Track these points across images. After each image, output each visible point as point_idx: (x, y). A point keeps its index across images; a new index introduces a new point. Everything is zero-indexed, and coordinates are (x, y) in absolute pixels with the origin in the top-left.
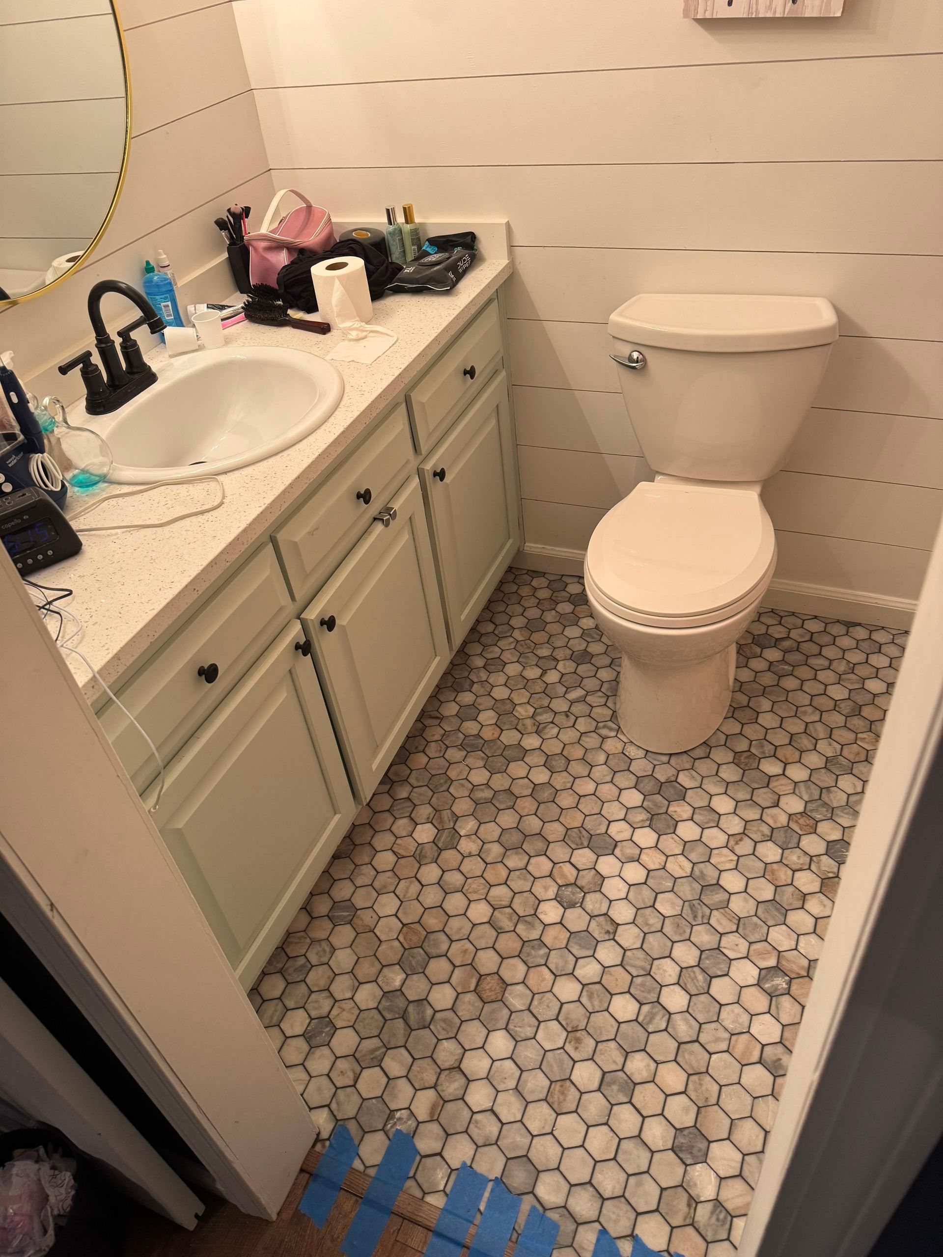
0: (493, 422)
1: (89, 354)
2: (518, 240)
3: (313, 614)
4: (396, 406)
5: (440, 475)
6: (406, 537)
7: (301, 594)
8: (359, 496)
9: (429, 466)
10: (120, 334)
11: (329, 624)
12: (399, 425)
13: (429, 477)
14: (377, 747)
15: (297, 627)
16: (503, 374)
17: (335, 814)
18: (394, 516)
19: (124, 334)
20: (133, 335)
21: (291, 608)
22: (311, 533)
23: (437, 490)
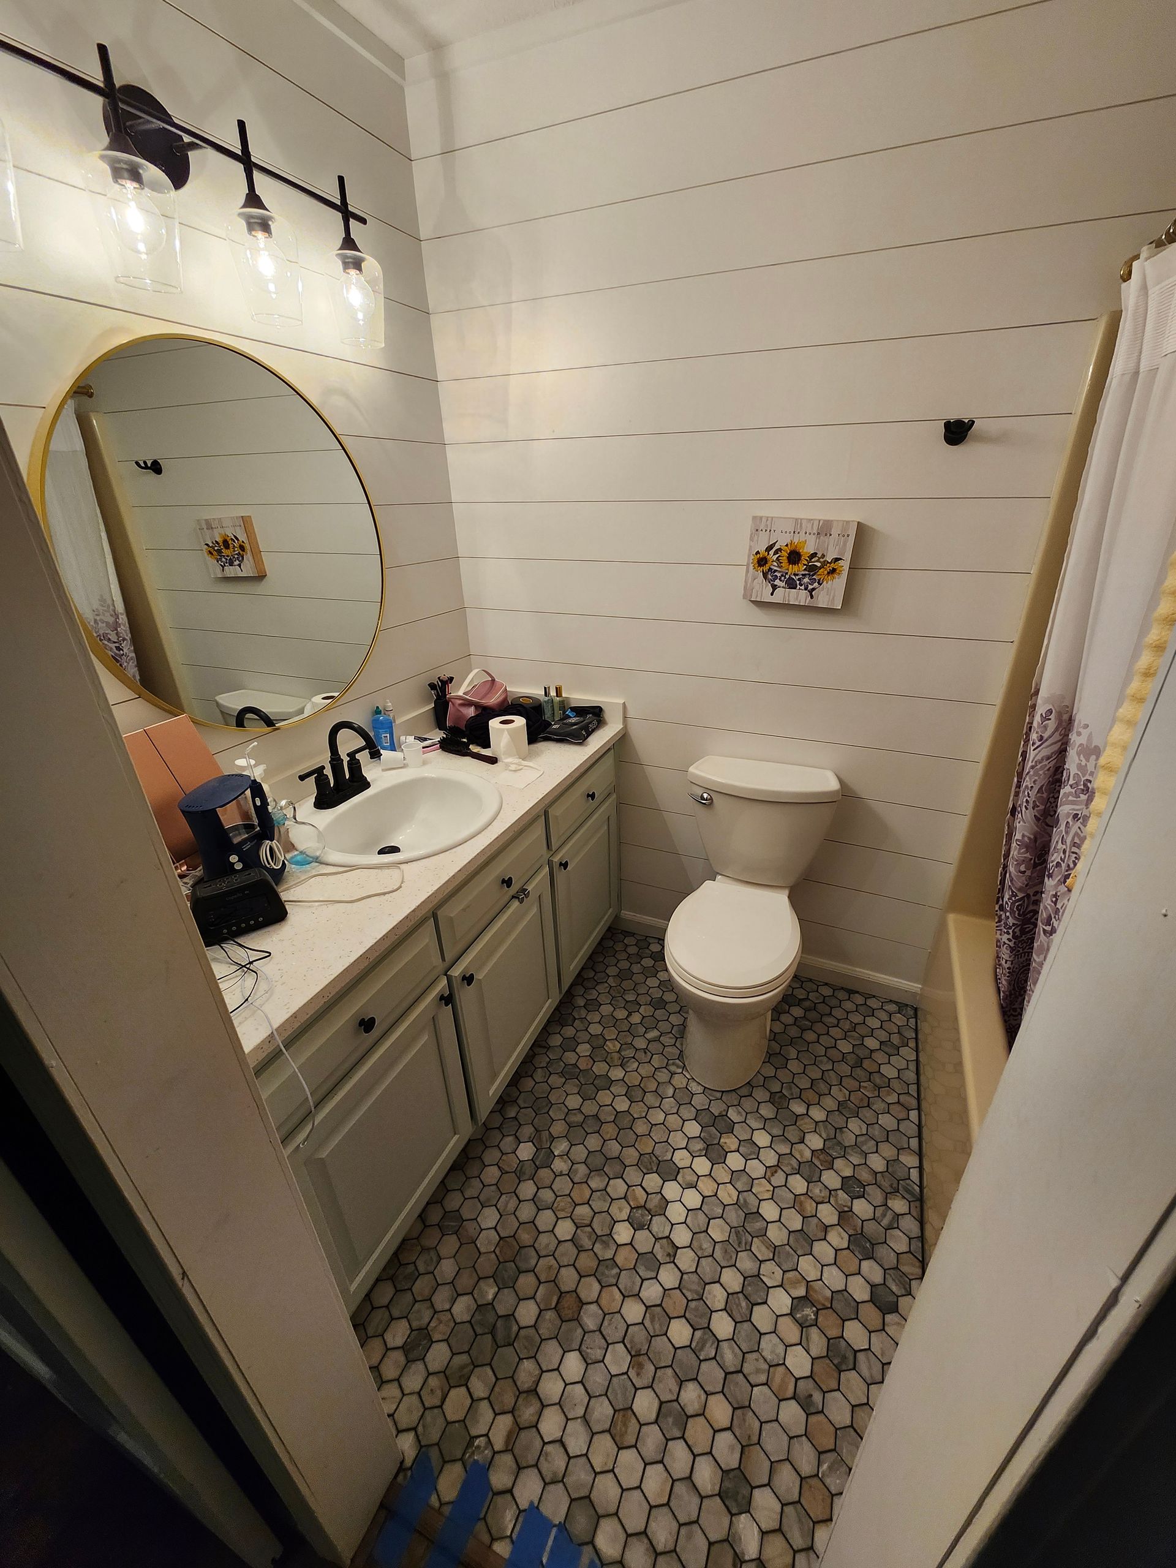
0: (606, 827)
1: (323, 768)
2: (631, 713)
3: (456, 972)
4: (538, 817)
5: (565, 865)
6: (535, 910)
7: (449, 957)
8: (503, 881)
9: (556, 859)
10: (348, 755)
11: (468, 979)
12: (539, 831)
13: (556, 867)
14: (495, 1076)
15: (444, 982)
16: (614, 796)
17: (455, 1134)
18: (527, 896)
19: (351, 755)
20: (358, 756)
21: (440, 966)
22: (464, 910)
23: (561, 876)
